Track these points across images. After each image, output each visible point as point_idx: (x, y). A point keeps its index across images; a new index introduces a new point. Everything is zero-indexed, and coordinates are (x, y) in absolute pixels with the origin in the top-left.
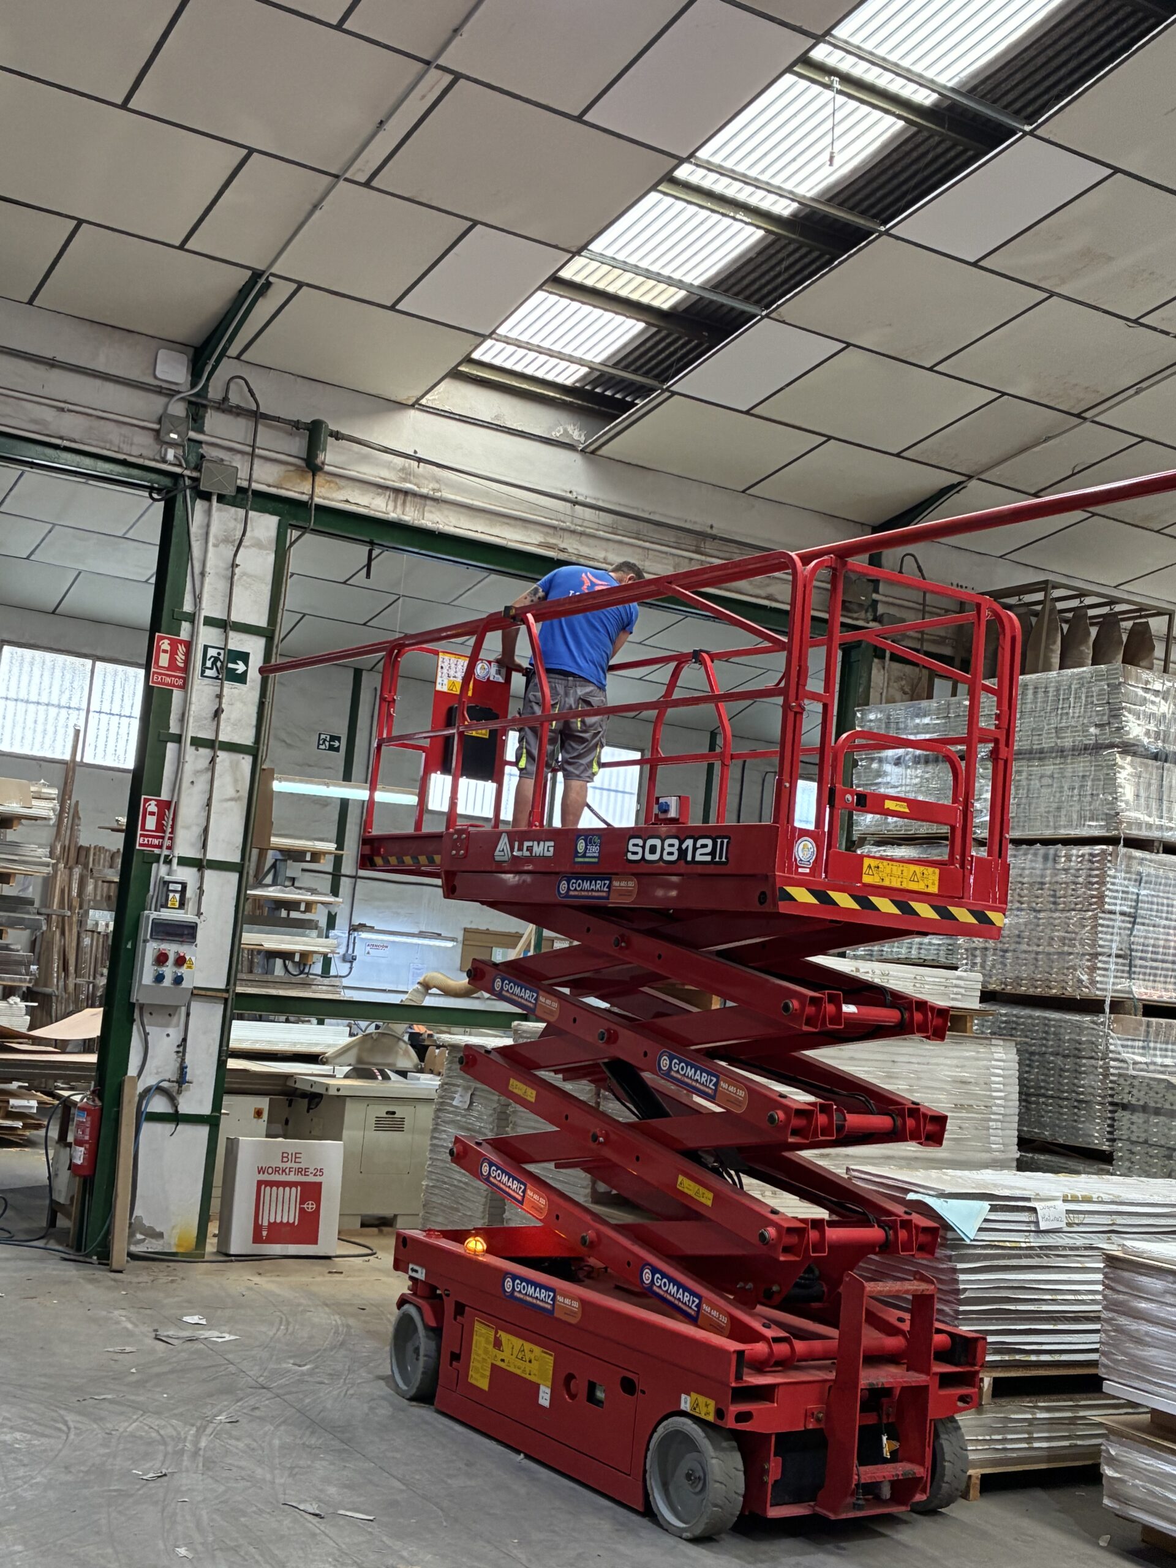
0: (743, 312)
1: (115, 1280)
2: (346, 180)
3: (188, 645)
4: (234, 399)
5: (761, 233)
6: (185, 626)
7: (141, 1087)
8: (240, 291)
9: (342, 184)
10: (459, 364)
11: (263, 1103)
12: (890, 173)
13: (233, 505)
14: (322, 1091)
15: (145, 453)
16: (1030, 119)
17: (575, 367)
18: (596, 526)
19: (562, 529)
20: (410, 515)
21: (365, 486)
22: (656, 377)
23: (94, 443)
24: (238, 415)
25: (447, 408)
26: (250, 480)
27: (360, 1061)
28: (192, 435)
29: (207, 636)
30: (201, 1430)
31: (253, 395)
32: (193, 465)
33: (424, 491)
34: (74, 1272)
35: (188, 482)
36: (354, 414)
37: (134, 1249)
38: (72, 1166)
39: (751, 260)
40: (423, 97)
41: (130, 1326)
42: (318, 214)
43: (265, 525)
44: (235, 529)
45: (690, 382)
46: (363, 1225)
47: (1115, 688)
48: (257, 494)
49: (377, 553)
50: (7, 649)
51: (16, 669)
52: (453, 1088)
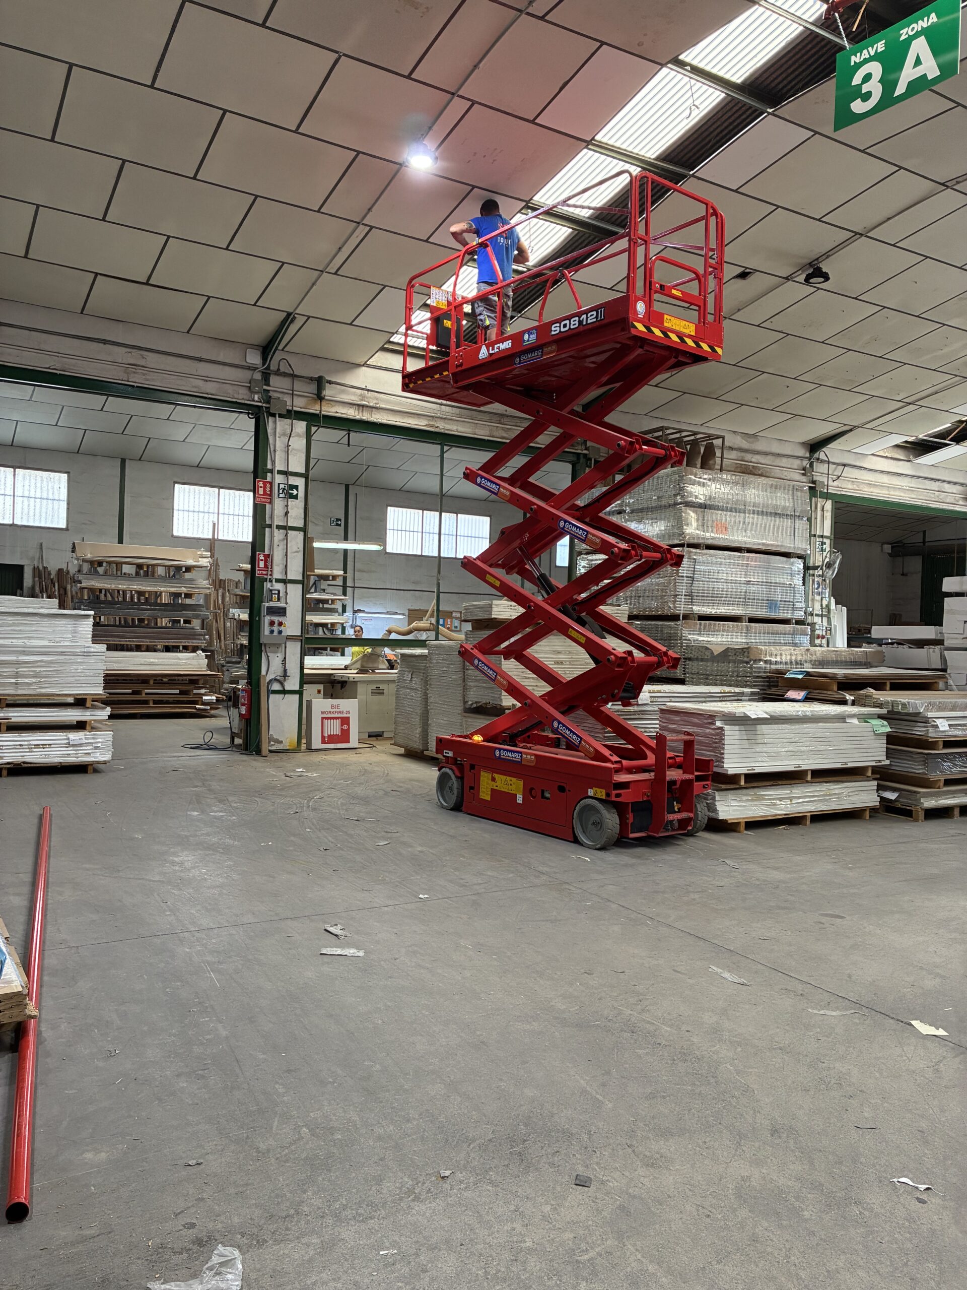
1: (265, 759)
3: (271, 483)
4: (282, 369)
6: (269, 475)
7: (268, 680)
8: (282, 322)
9: (324, 274)
10: (384, 344)
11: (321, 687)
13: (286, 418)
14: (347, 680)
15: (245, 397)
19: (436, 417)
20: (365, 416)
21: (345, 404)
23: (222, 394)
24: (285, 376)
25: (379, 365)
27: (362, 666)
28: (265, 387)
29: (279, 479)
31: (291, 367)
32: (266, 401)
33: (371, 404)
34: (247, 758)
35: (265, 409)
36: (337, 371)
37: (270, 748)
38: (241, 715)
40: (358, 236)
41: (274, 773)
42: (314, 288)
43: (301, 426)
44: (287, 429)
46: (369, 736)
47: (682, 477)
48: (296, 412)
49: (352, 434)
50: (177, 486)
51: (182, 495)
52: (403, 672)
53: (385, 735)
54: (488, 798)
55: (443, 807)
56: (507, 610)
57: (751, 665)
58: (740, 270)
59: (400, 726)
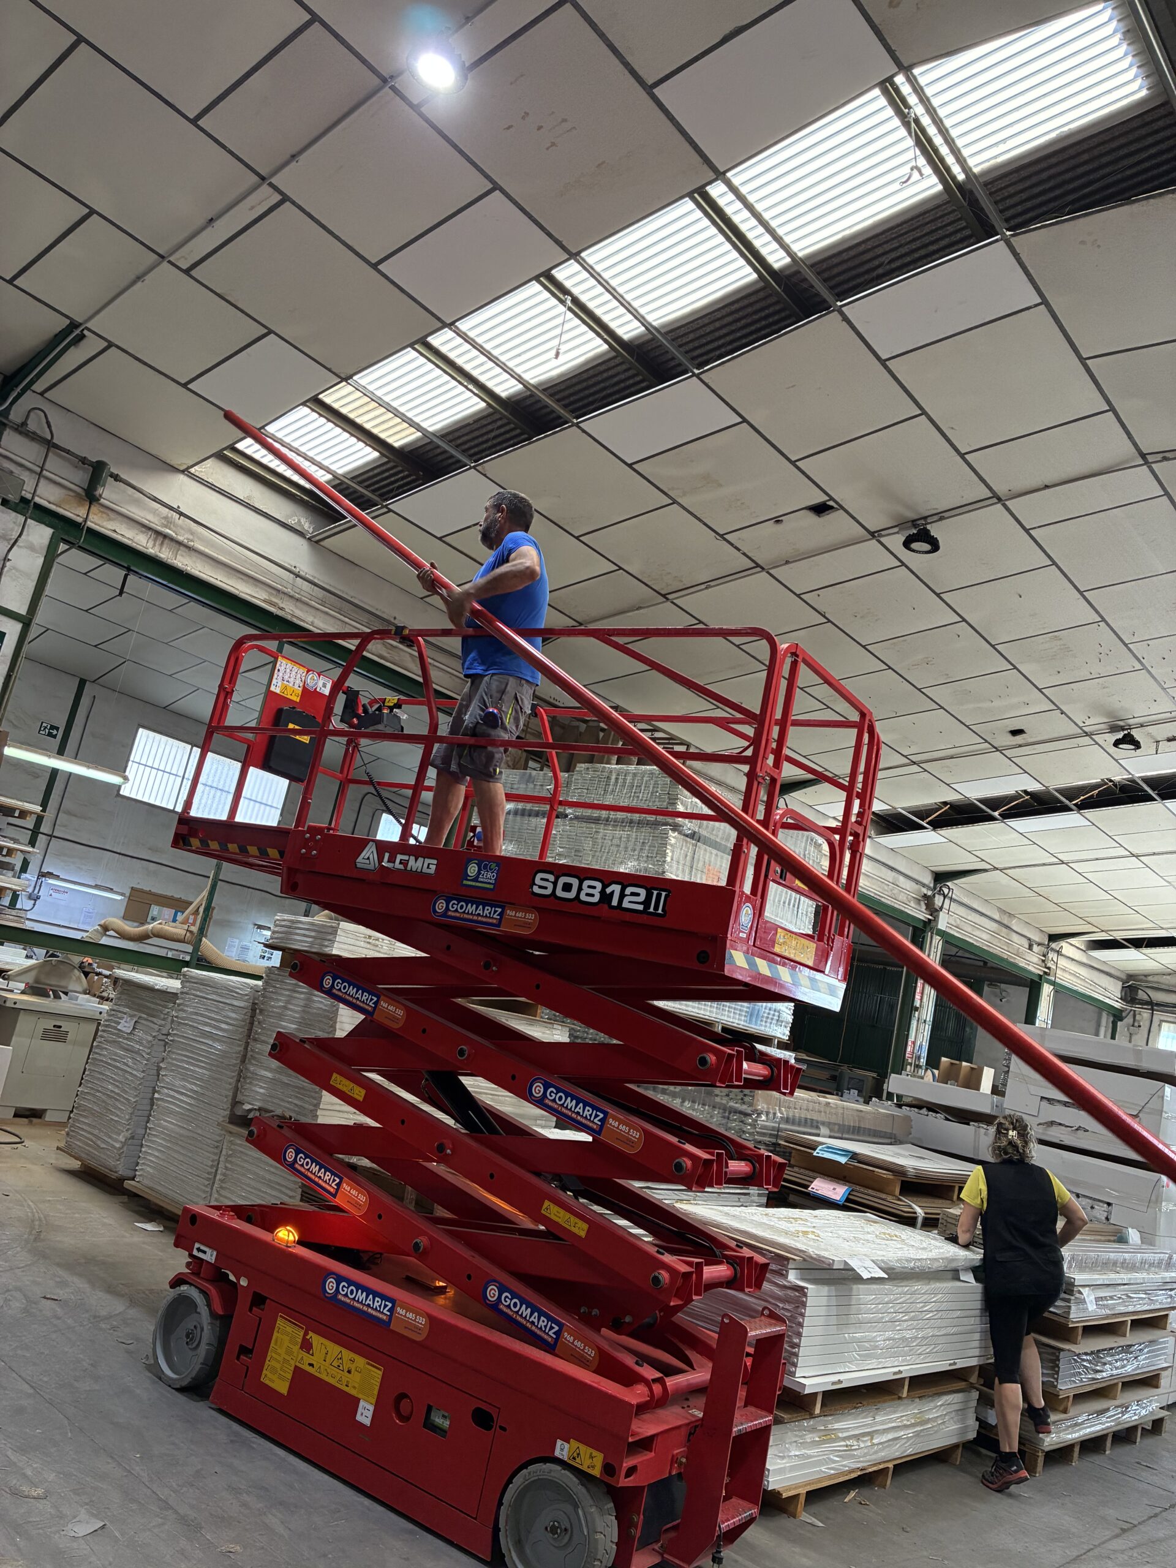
0: (459, 461)
2: (169, 262)
4: (32, 426)
5: (483, 405)
8: (56, 335)
9: (165, 264)
10: (225, 449)
12: (585, 384)
13: (15, 510)
16: (699, 367)
18: (310, 597)
19: (284, 593)
20: (165, 554)
21: (132, 523)
22: (381, 496)
24: (33, 439)
25: (210, 480)
26: (34, 494)
27: (37, 981)
31: (49, 426)
33: (180, 538)
36: (133, 465)
39: (468, 425)
40: (252, 208)
42: (139, 284)
43: (40, 534)
44: (12, 530)
45: (405, 504)
46: (16, 1115)
48: (38, 506)
49: (131, 578)
52: (120, 1015)
53: (48, 1117)
54: (283, 1388)
56: (362, 944)
57: (753, 1120)
58: (821, 498)
59: (85, 1117)
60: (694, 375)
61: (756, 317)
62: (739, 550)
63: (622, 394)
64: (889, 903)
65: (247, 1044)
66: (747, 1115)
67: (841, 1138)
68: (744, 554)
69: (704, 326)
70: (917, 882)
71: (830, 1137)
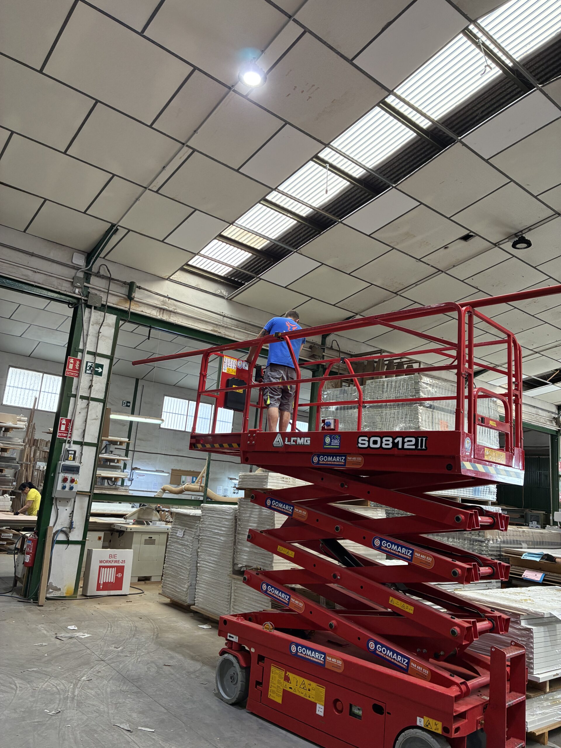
0: (288, 250)
1: (40, 610)
2: (149, 189)
3: (81, 361)
4: (102, 272)
5: (295, 222)
6: (80, 354)
7: (54, 531)
8: (106, 231)
9: (147, 191)
10: (184, 266)
11: (102, 534)
12: (341, 203)
13: (100, 310)
14: (125, 530)
15: (67, 290)
16: (395, 183)
17: (227, 268)
18: (231, 325)
19: (219, 325)
20: (165, 317)
21: (149, 306)
22: (255, 273)
23: (47, 285)
24: (103, 278)
25: (179, 281)
26: (106, 302)
27: (139, 518)
28: (86, 284)
29: (88, 358)
30: (75, 685)
31: (109, 271)
32: (85, 295)
33: (171, 309)
34: (23, 607)
35: (83, 301)
36: (146, 281)
37: (48, 596)
38: (24, 563)
39: (290, 233)
40: (181, 158)
41: (45, 632)
42: (138, 202)
43: (112, 319)
44: (100, 319)
45: (267, 275)
46: (139, 580)
47: (417, 383)
48: (109, 307)
49: (152, 330)
50: (11, 368)
51: (14, 376)
52: (177, 529)
53: (153, 579)
54: (279, 700)
55: (222, 699)
56: (280, 482)
57: (486, 544)
58: (466, 232)
59: (169, 578)
60: (393, 187)
61: (419, 154)
62: (429, 265)
63: (360, 203)
64: (536, 424)
65: (235, 536)
66: (482, 542)
67: (534, 548)
68: (432, 266)
69: (394, 163)
70: (549, 412)
71: (528, 548)
